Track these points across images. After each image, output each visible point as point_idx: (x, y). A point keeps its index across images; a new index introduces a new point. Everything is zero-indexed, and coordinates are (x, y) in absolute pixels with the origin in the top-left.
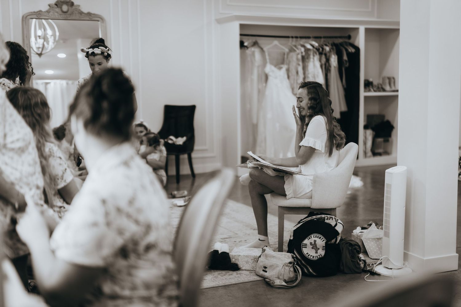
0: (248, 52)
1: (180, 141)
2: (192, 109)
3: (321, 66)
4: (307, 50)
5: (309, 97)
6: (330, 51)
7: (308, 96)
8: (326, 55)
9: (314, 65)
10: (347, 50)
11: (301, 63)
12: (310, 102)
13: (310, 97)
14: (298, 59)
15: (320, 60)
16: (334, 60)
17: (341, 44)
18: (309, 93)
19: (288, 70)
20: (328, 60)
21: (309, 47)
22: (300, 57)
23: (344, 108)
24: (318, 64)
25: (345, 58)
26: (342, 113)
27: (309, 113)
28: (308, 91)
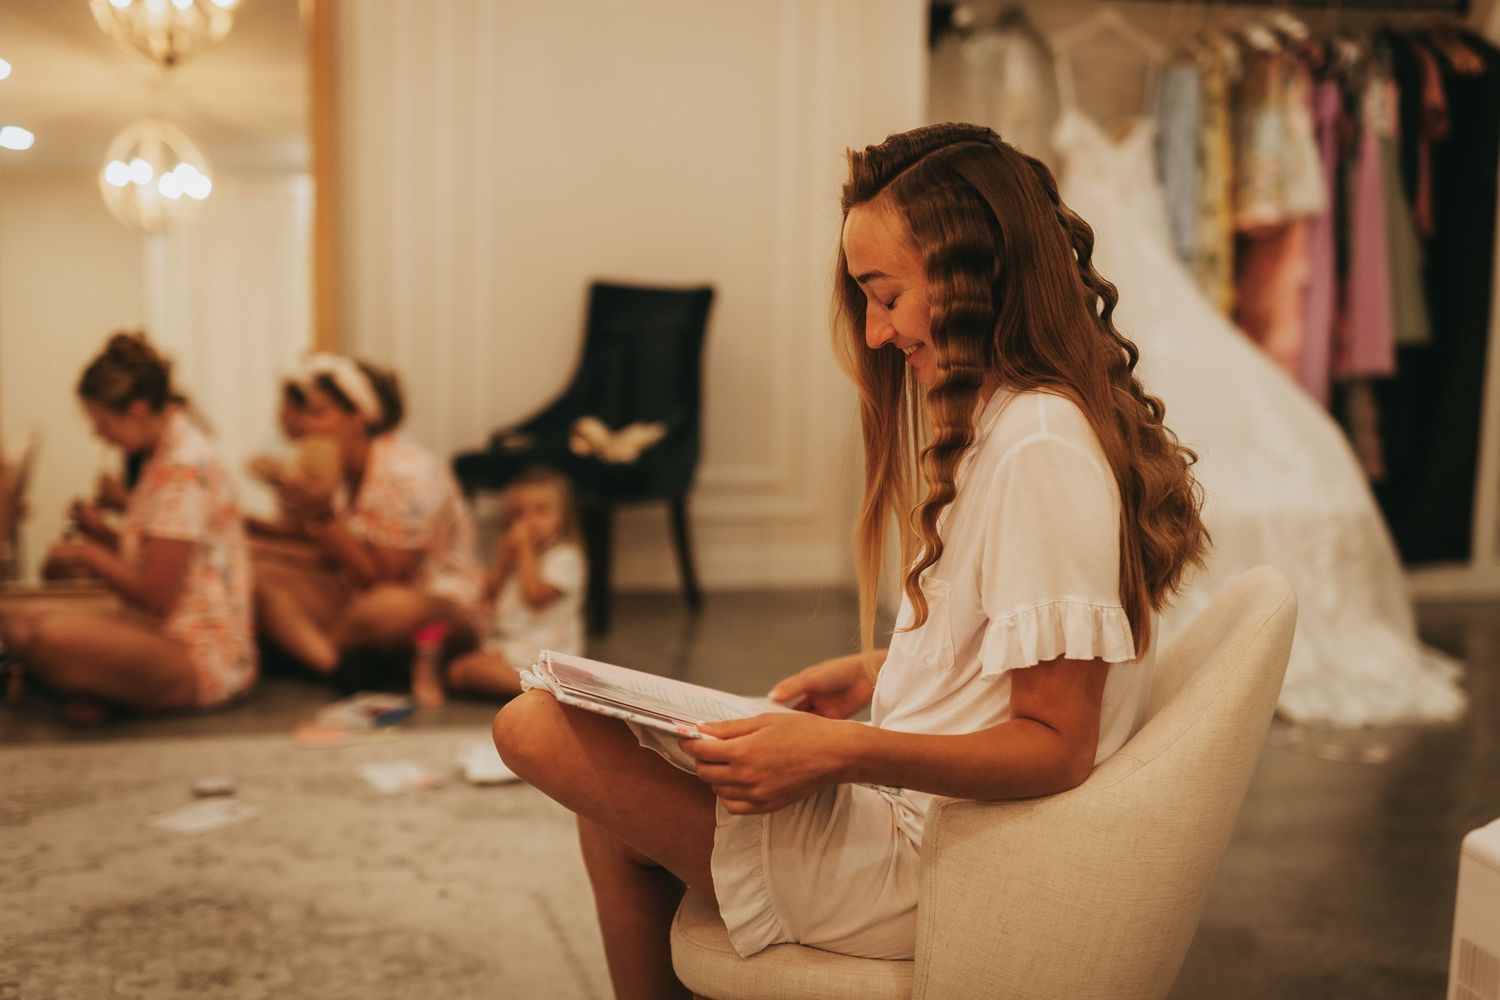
0: (976, 52)
1: (630, 443)
2: (698, 302)
3: (1319, 133)
4: (1252, 57)
5: (927, 253)
6: (1363, 66)
7: (917, 246)
8: (1342, 81)
9: (1286, 132)
10: (1443, 62)
11: (1220, 115)
12: (937, 289)
13: (933, 256)
14: (1206, 97)
15: (1315, 104)
16: (1380, 107)
17: (1423, 37)
18: (918, 227)
19: (1160, 145)
20: (1351, 104)
21: (1261, 38)
22: (1217, 85)
23: (1416, 328)
24: (1301, 122)
25: (1434, 94)
26: (1405, 353)
27: (946, 366)
28: (908, 214)
